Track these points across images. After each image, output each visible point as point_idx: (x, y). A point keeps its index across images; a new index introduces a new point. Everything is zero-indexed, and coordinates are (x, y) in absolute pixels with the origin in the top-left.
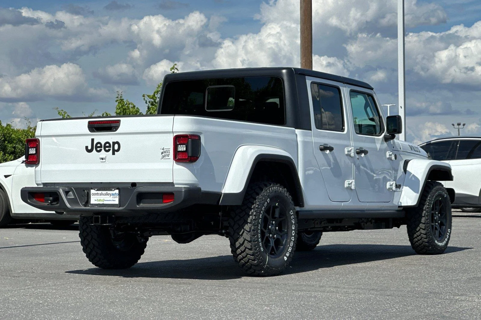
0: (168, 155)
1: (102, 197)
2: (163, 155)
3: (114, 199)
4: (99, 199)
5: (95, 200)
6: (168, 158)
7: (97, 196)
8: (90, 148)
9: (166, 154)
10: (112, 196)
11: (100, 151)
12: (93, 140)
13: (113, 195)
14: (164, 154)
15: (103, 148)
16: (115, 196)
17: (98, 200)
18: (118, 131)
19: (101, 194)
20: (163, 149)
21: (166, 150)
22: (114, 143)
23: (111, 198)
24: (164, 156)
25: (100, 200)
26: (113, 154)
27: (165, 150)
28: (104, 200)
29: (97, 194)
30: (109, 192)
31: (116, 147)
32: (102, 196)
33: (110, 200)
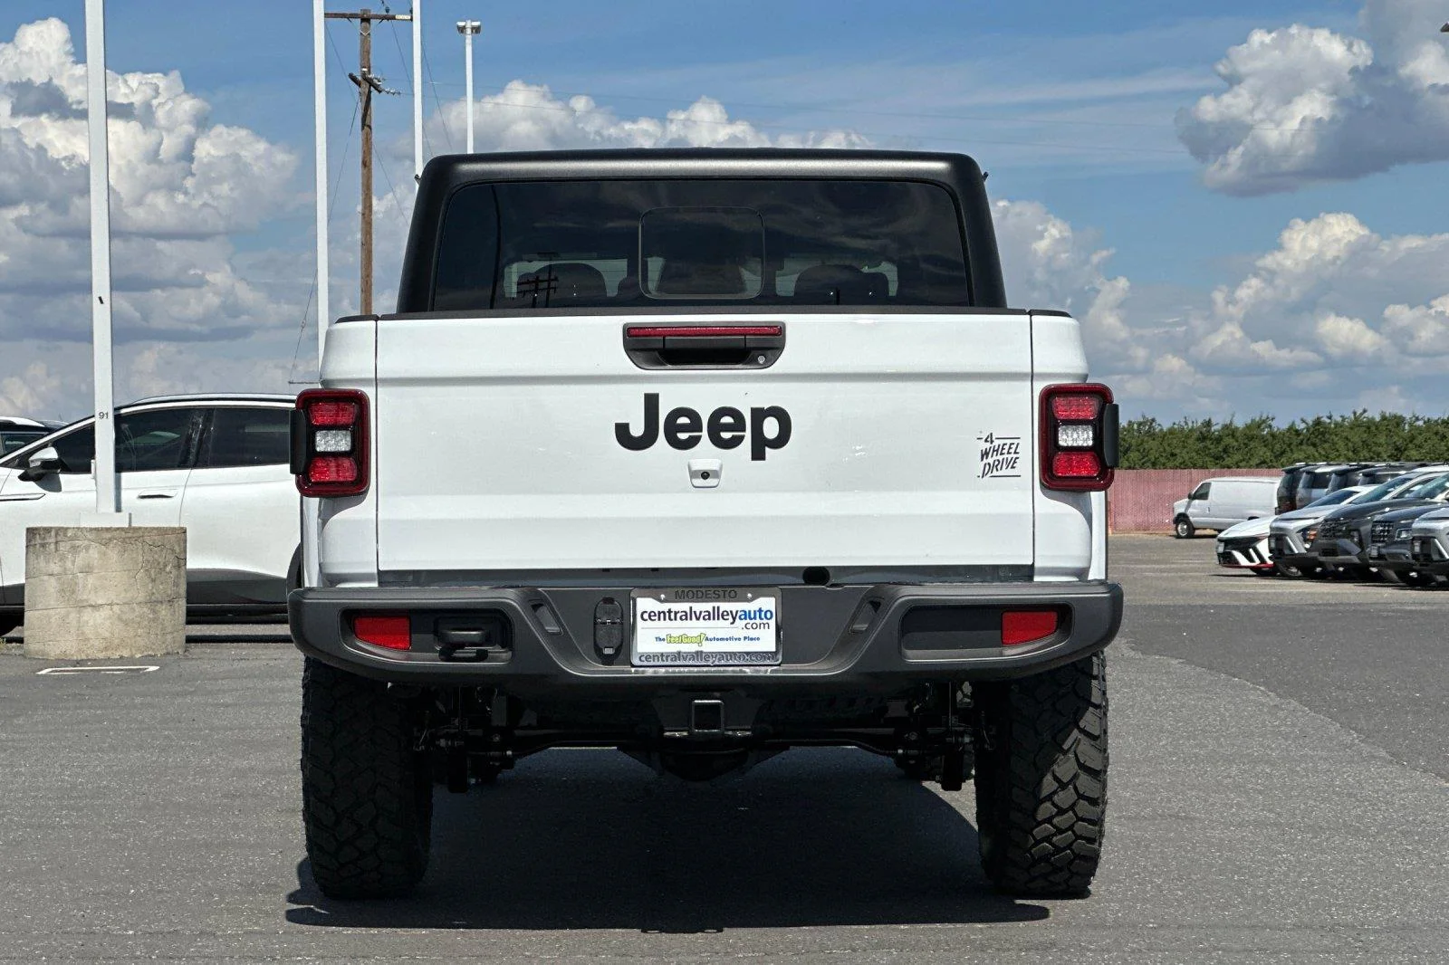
0: (1012, 464)
1: (693, 628)
2: (990, 460)
3: (752, 633)
4: (676, 633)
5: (659, 639)
6: (1010, 472)
7: (668, 623)
8: (637, 430)
9: (1000, 458)
10: (740, 623)
11: (692, 443)
12: (651, 402)
13: (746, 615)
14: (995, 457)
15: (705, 434)
16: (758, 621)
17: (669, 639)
18: (780, 365)
19: (686, 616)
20: (989, 439)
21: (1002, 442)
22: (759, 415)
23: (739, 628)
24: (991, 467)
25: (683, 639)
26: (758, 454)
27: (996, 443)
28: (702, 639)
29: (668, 615)
30: (725, 606)
31: (771, 428)
32: (693, 623)
33: (731, 639)
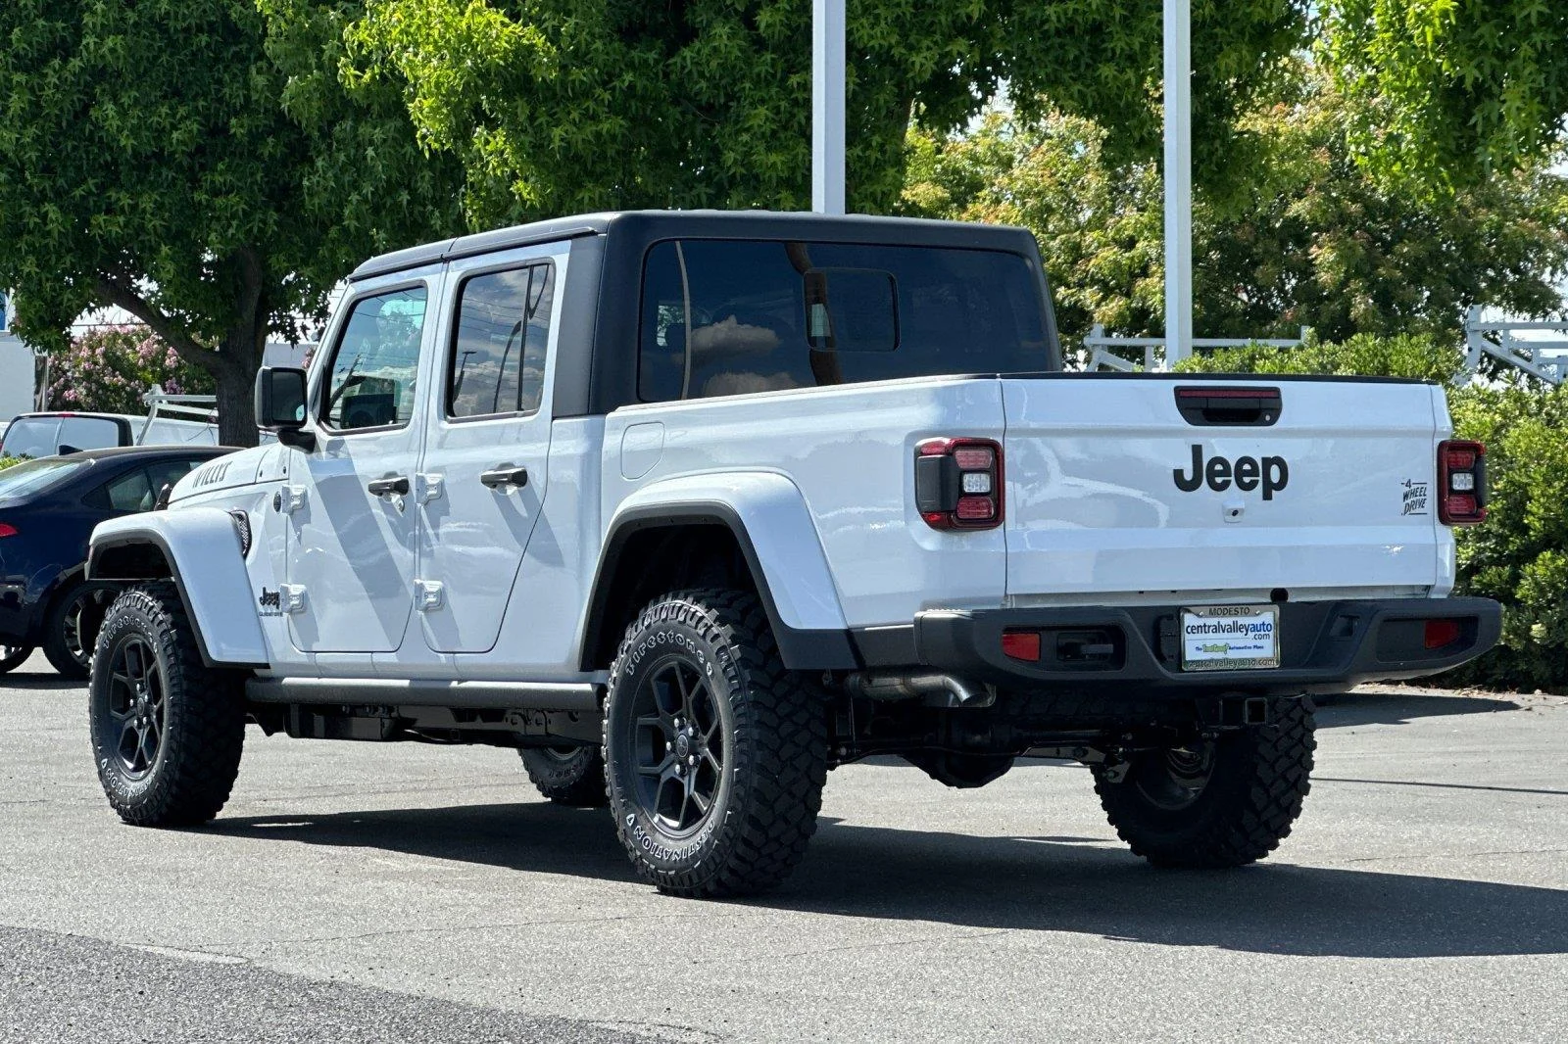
0: (1422, 504)
1: (1221, 639)
2: (1409, 501)
3: (1259, 643)
4: (1209, 644)
5: (1198, 649)
6: (1421, 510)
7: (1203, 635)
8: (1188, 476)
9: (1415, 499)
10: (1251, 634)
11: (1225, 485)
12: (1197, 451)
13: (1255, 628)
14: (1411, 498)
15: (1232, 478)
16: (1262, 633)
17: (1206, 649)
18: (1281, 423)
19: (1217, 629)
20: (1408, 484)
21: (1416, 486)
22: (1268, 462)
23: (1250, 639)
24: (1409, 507)
25: (1215, 649)
26: (1267, 496)
27: (1413, 487)
28: (1227, 648)
29: (1203, 628)
30: (1242, 620)
31: (1275, 474)
32: (1220, 635)
33: (1245, 647)
